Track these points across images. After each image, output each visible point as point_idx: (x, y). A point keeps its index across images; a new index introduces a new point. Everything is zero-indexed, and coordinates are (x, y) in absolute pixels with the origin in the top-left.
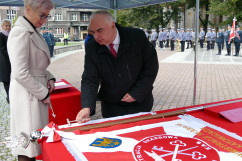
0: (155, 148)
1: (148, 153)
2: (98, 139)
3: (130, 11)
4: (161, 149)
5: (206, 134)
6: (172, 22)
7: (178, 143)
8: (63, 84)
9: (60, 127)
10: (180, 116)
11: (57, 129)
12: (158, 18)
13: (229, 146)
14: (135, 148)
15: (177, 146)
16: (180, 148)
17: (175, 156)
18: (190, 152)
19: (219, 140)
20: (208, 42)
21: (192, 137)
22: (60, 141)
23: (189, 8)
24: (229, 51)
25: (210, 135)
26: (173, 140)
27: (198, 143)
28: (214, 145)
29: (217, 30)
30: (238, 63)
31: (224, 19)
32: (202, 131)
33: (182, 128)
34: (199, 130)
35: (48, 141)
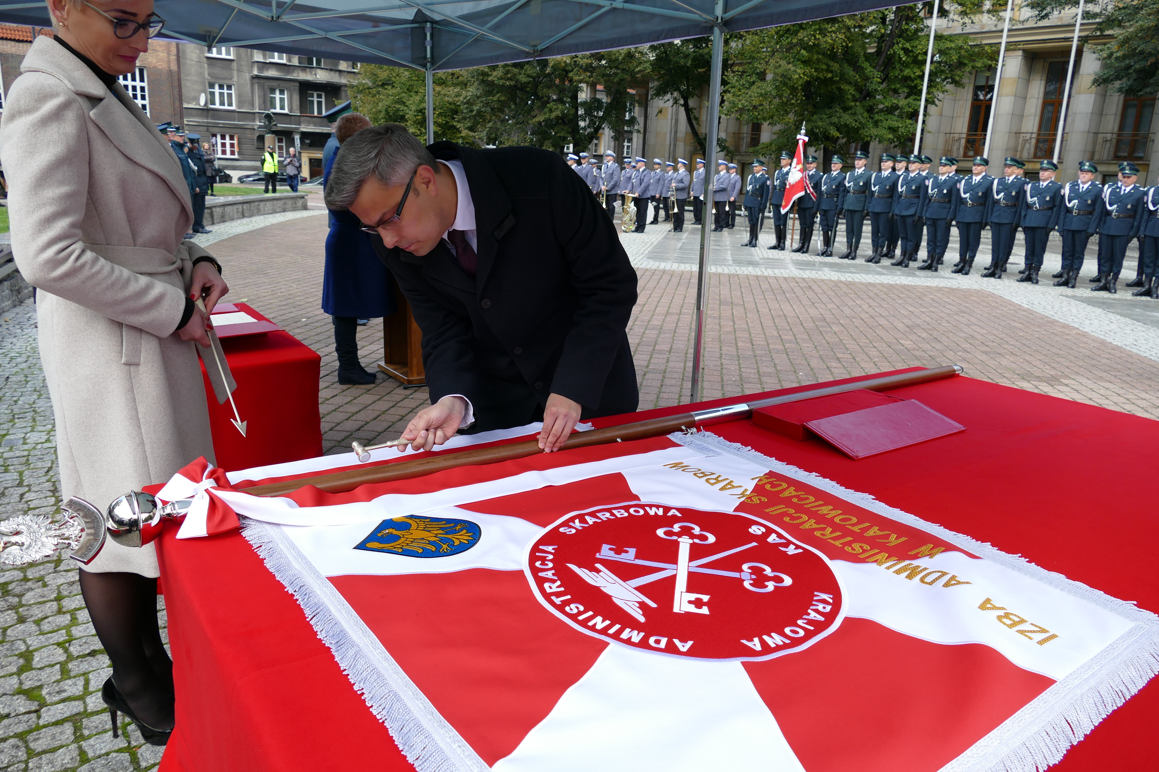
0: (606, 552)
1: (584, 574)
2: (386, 524)
3: (472, 91)
4: (629, 556)
5: (775, 499)
6: (607, 134)
7: (686, 531)
8: (243, 318)
9: (234, 477)
10: (675, 437)
11: (222, 484)
12: (562, 120)
13: (859, 538)
14: (533, 558)
15: (685, 544)
16: (696, 553)
17: (681, 584)
18: (734, 563)
19: (821, 519)
20: (718, 205)
21: (730, 510)
22: (236, 532)
23: (661, 92)
24: (781, 236)
25: (788, 502)
26: (667, 521)
27: (755, 530)
28: (807, 537)
29: (744, 169)
30: (807, 274)
31: (766, 136)
32: (759, 489)
33: (688, 479)
34: (750, 486)
35: (184, 533)
